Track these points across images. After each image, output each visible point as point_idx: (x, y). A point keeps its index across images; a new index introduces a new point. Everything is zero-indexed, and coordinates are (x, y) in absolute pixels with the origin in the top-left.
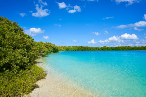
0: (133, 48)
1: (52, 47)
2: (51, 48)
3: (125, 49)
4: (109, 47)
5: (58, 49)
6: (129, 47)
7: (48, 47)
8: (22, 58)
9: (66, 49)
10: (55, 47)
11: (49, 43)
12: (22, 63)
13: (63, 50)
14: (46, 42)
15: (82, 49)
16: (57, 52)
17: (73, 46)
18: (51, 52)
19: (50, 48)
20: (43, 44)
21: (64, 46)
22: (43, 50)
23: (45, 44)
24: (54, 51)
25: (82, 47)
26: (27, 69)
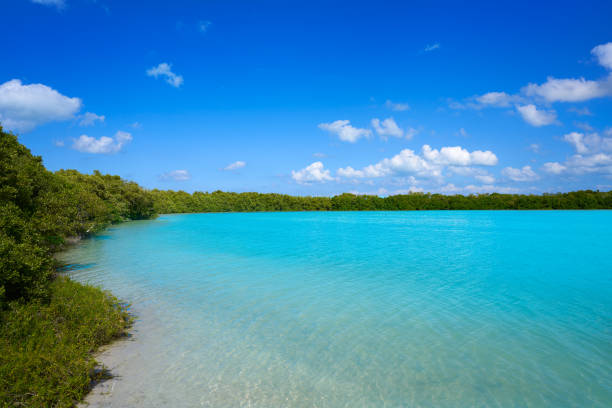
0: (450, 203)
1: (127, 197)
2: (120, 200)
3: (421, 203)
4: (365, 196)
5: (151, 205)
6: (436, 195)
7: (107, 194)
8: (11, 247)
9: (189, 205)
10: (140, 196)
11: (108, 178)
12: (11, 272)
13: (174, 206)
14: (97, 172)
15: (257, 205)
16: (146, 218)
17: (219, 192)
18: (122, 218)
19: (114, 198)
20: (80, 180)
21: (176, 190)
22: (89, 210)
23: (92, 182)
24: (135, 212)
25: (254, 196)
26: (36, 296)
